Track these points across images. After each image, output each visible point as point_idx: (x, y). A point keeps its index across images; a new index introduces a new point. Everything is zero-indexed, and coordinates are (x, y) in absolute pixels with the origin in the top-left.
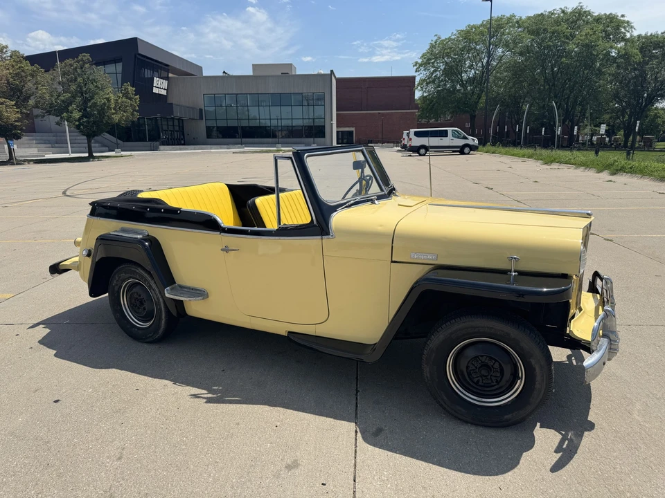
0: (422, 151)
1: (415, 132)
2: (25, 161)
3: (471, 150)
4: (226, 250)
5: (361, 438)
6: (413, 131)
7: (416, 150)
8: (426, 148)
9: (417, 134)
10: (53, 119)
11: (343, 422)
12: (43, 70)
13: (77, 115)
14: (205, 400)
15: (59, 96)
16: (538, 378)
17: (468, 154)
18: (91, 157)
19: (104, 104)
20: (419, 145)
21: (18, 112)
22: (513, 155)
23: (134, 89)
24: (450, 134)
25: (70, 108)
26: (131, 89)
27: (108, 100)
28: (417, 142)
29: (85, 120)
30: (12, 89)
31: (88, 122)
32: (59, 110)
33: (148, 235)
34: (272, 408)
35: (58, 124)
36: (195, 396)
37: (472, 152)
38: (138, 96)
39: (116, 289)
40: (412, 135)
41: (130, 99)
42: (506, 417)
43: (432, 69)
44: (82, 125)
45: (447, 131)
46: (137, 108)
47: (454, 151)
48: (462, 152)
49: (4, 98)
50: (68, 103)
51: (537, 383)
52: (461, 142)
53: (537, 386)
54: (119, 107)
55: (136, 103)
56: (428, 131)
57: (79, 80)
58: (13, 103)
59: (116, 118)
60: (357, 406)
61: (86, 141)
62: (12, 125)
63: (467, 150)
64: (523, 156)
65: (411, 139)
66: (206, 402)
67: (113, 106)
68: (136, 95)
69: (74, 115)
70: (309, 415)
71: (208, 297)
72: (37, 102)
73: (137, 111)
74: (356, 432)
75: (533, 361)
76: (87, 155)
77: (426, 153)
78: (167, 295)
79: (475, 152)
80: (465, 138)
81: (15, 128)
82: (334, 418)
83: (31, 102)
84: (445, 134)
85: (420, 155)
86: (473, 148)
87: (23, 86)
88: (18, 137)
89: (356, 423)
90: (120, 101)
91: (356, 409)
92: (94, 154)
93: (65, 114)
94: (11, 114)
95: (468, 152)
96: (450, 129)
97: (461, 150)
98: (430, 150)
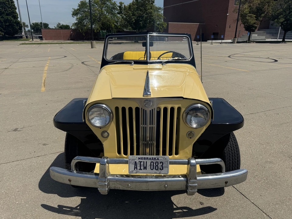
2: (252, 41)
10: (272, 22)
13: (282, 20)
15: (277, 11)
18: (283, 41)
21: (256, 19)
25: (279, 17)
29: (285, 22)
30: (257, 9)
31: (287, 23)
32: (275, 17)
35: (272, 25)
44: (283, 25)
49: (252, 14)
50: (280, 14)
58: (255, 16)
61: (284, 33)
62: (252, 25)
69: (280, 20)
72: (266, 15)
76: (281, 40)
81: (253, 27)
83: (263, 15)
87: (263, 8)
88: (254, 31)
92: (285, 40)
93: (276, 20)
94: (252, 20)
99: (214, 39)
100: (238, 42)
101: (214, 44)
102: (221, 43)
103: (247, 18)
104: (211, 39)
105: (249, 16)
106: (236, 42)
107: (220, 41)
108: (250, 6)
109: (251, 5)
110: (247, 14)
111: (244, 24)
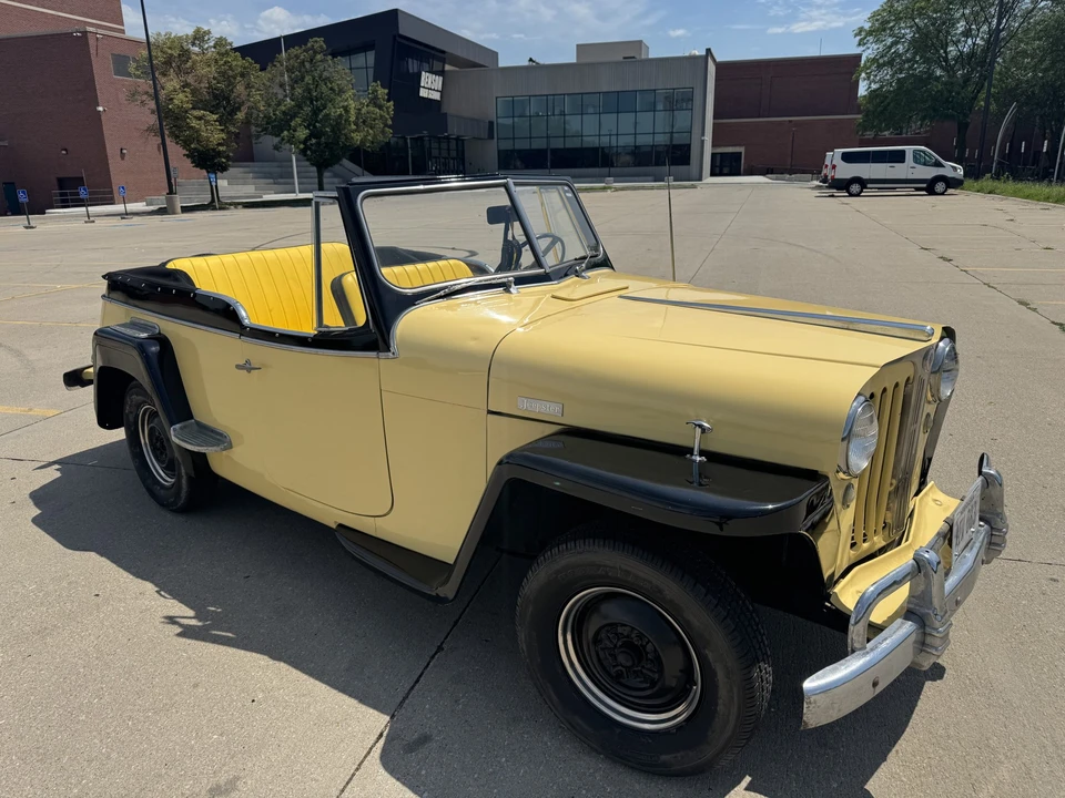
0: (855, 188)
1: (844, 154)
2: (231, 204)
3: (948, 187)
4: (247, 367)
5: (379, 751)
6: (839, 151)
7: (843, 186)
8: (862, 183)
9: (847, 158)
10: (269, 141)
11: (371, 711)
12: (258, 66)
13: (302, 133)
14: (180, 630)
15: (279, 104)
16: (723, 692)
17: (943, 194)
19: (341, 115)
20: (849, 177)
21: (222, 130)
22: (1027, 197)
23: (386, 91)
24: (909, 157)
25: (292, 124)
26: (382, 92)
27: (346, 109)
28: (846, 171)
29: (314, 141)
30: (216, 97)
31: (318, 144)
32: (278, 126)
33: (160, 333)
34: (271, 662)
35: (276, 148)
36: (171, 620)
37: (950, 191)
38: (392, 103)
39: (131, 418)
40: (838, 161)
41: (380, 107)
42: (664, 758)
43: (890, 40)
44: (310, 149)
45: (904, 152)
46: (390, 122)
47: (917, 189)
48: (931, 191)
49: (205, 110)
50: (290, 115)
51: (720, 701)
52: (929, 173)
53: (720, 708)
54: (363, 121)
55: (388, 114)
56: (869, 152)
57: (308, 79)
58: (215, 117)
59: (357, 137)
60: (417, 681)
61: (316, 174)
62: (214, 150)
63: (940, 187)
64: (1047, 199)
65: (834, 167)
66: (179, 635)
67: (353, 118)
68: (388, 101)
69: (297, 134)
70: (324, 686)
71: (230, 446)
72: (249, 115)
73: (390, 127)
74: (381, 735)
75: (710, 656)
77: (862, 191)
78: (174, 439)
79: (958, 191)
80: (938, 164)
81: (219, 154)
82: (361, 701)
83: (240, 116)
84: (899, 157)
85: (851, 195)
86: (953, 183)
87: (232, 91)
88: (224, 169)
89: (392, 717)
90: (364, 111)
91: (412, 688)
93: (286, 133)
94: (212, 134)
95: (942, 190)
96: (909, 149)
97: (930, 187)
98: (869, 186)
99: (91, 200)
100: (185, 209)
101: (99, 222)
102: (125, 215)
103: (194, 123)
104: (82, 200)
105: (196, 118)
106: (179, 210)
107: (119, 208)
108: (186, 85)
109: (190, 79)
110: (186, 112)
111: (186, 144)
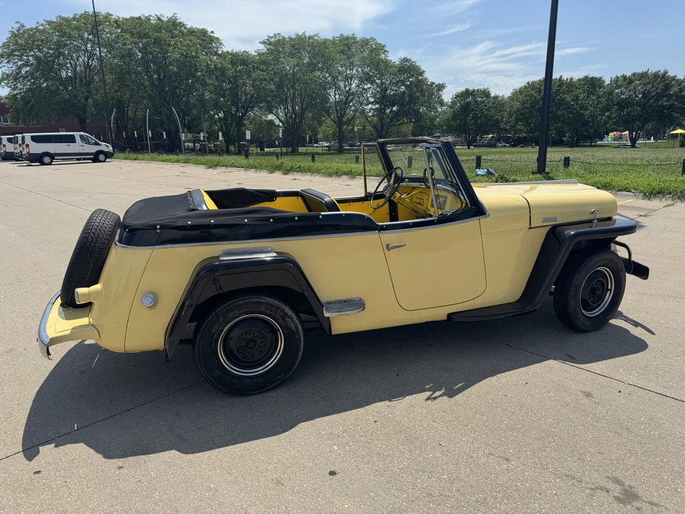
0: (47, 160)
1: (32, 137)
3: (106, 157)
6: (28, 136)
7: (38, 159)
8: (51, 156)
9: (34, 139)
17: (104, 161)
20: (40, 152)
22: (164, 161)
24: (78, 139)
28: (37, 148)
37: (107, 160)
40: (29, 141)
45: (73, 136)
48: (96, 160)
52: (94, 149)
63: (102, 157)
64: (178, 161)
65: (27, 146)
77: (52, 162)
79: (112, 160)
80: (97, 144)
84: (71, 139)
85: (43, 164)
86: (108, 155)
95: (104, 159)
96: (77, 134)
97: (95, 158)
98: (56, 158)
